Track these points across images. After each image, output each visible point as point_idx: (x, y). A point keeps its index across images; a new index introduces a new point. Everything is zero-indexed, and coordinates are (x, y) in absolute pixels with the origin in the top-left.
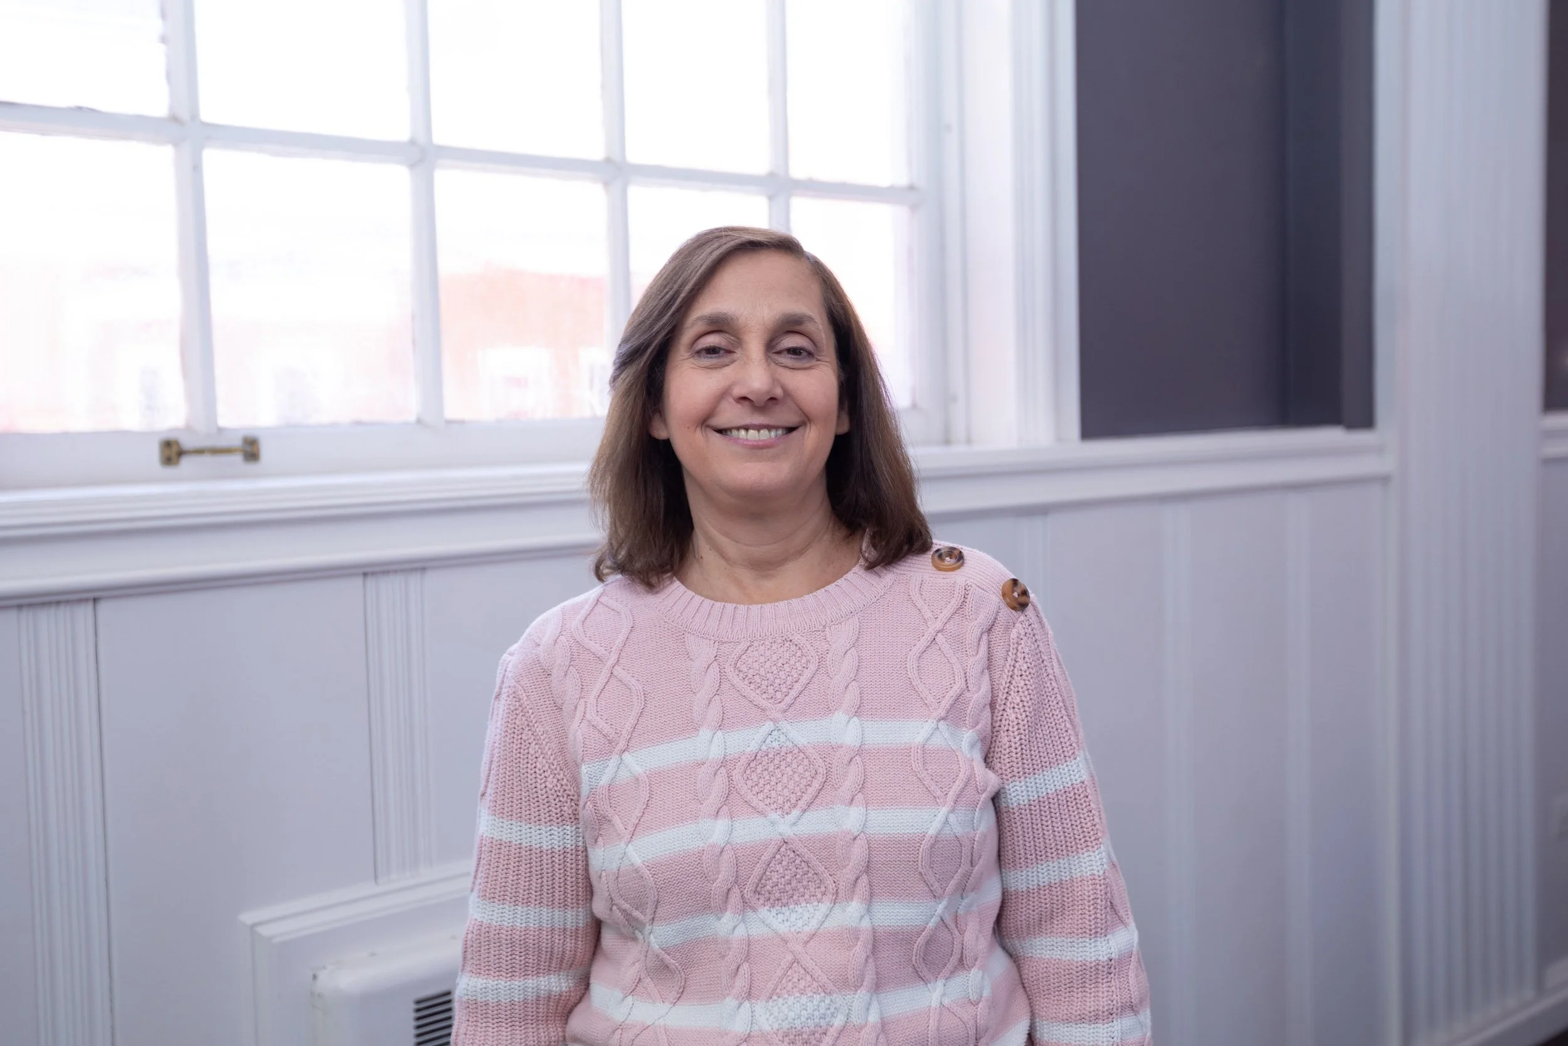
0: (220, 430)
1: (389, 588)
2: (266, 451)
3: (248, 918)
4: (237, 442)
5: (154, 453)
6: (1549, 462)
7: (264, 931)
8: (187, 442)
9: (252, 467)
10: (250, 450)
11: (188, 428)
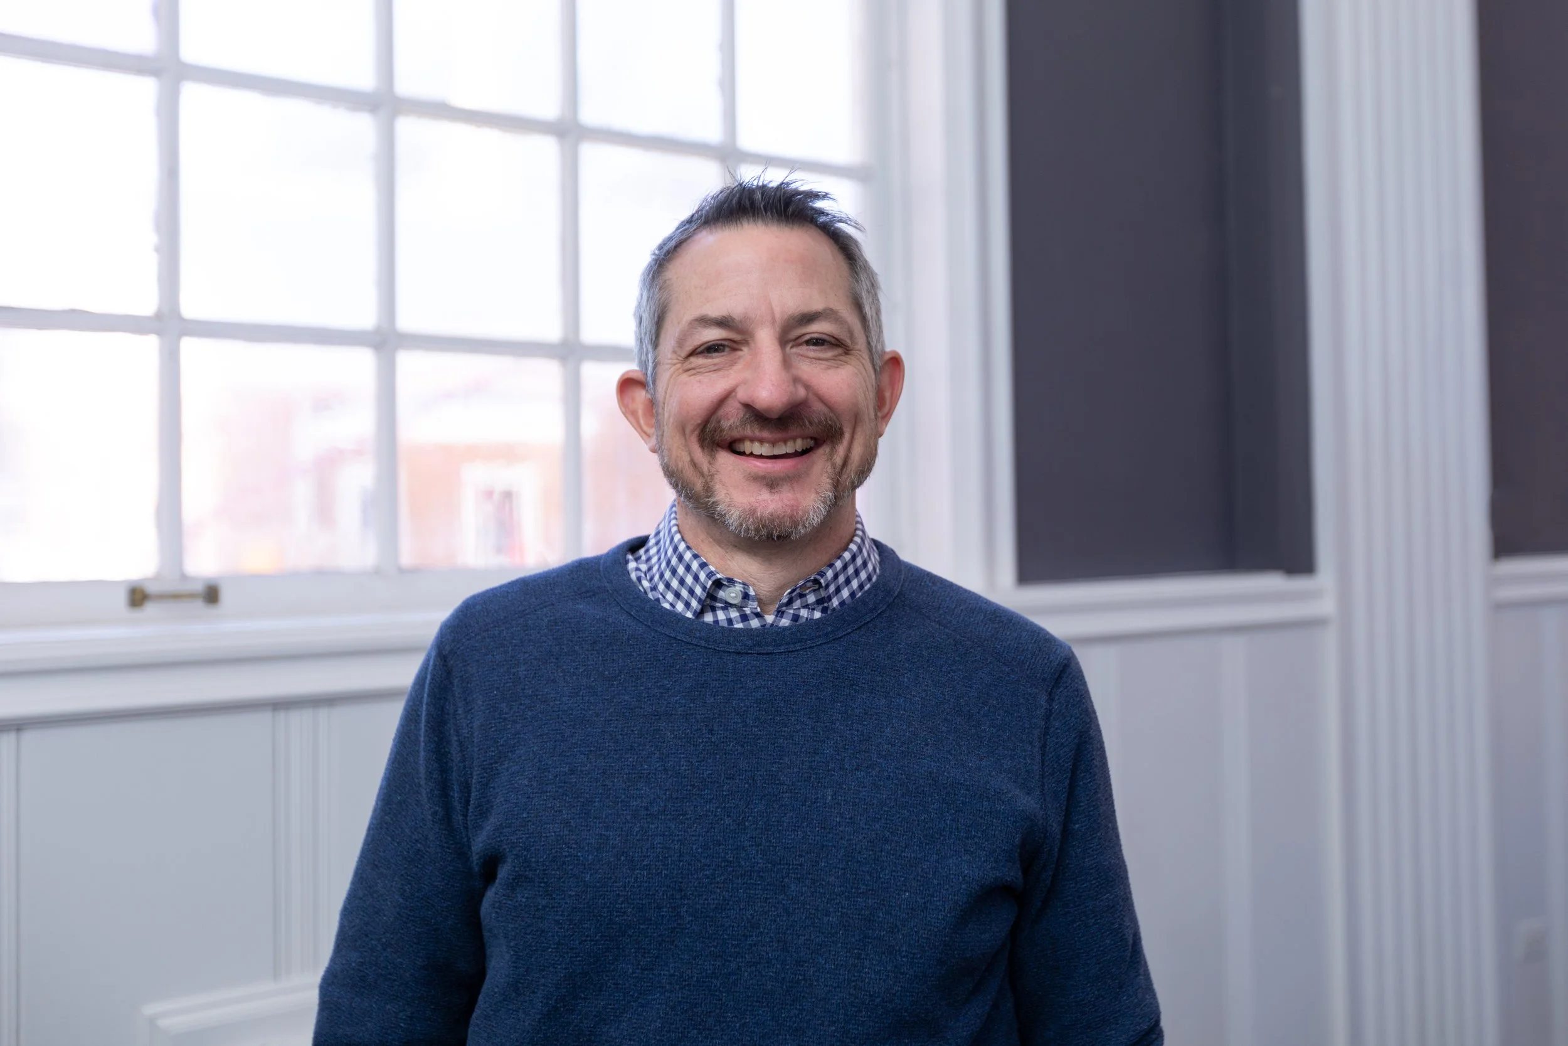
0: (184, 577)
1: (298, 719)
2: (225, 595)
3: (149, 1010)
4: (199, 587)
5: (122, 598)
6: (1499, 607)
7: (163, 1023)
8: (151, 588)
9: (212, 611)
10: (211, 595)
11: (157, 578)
